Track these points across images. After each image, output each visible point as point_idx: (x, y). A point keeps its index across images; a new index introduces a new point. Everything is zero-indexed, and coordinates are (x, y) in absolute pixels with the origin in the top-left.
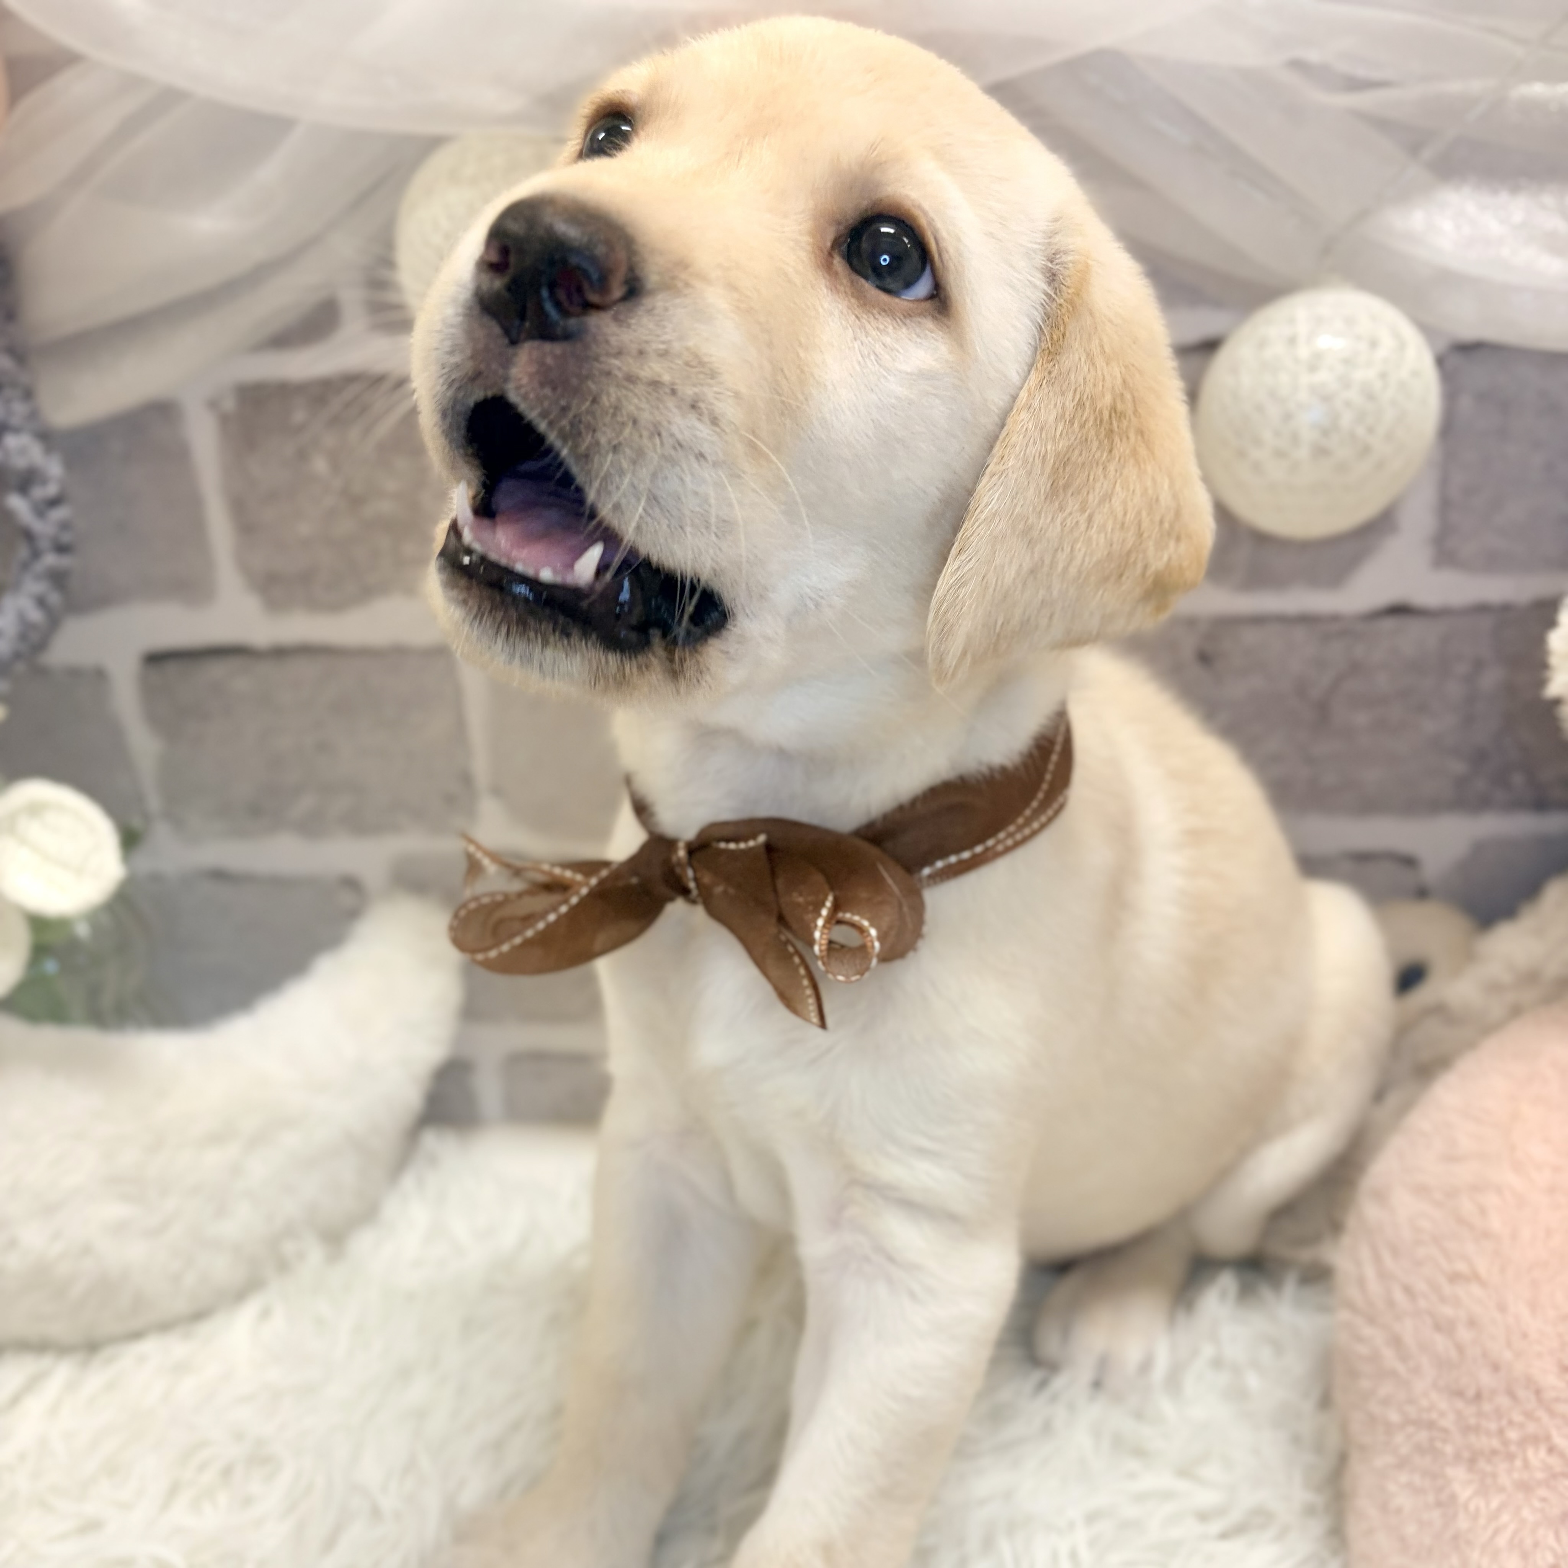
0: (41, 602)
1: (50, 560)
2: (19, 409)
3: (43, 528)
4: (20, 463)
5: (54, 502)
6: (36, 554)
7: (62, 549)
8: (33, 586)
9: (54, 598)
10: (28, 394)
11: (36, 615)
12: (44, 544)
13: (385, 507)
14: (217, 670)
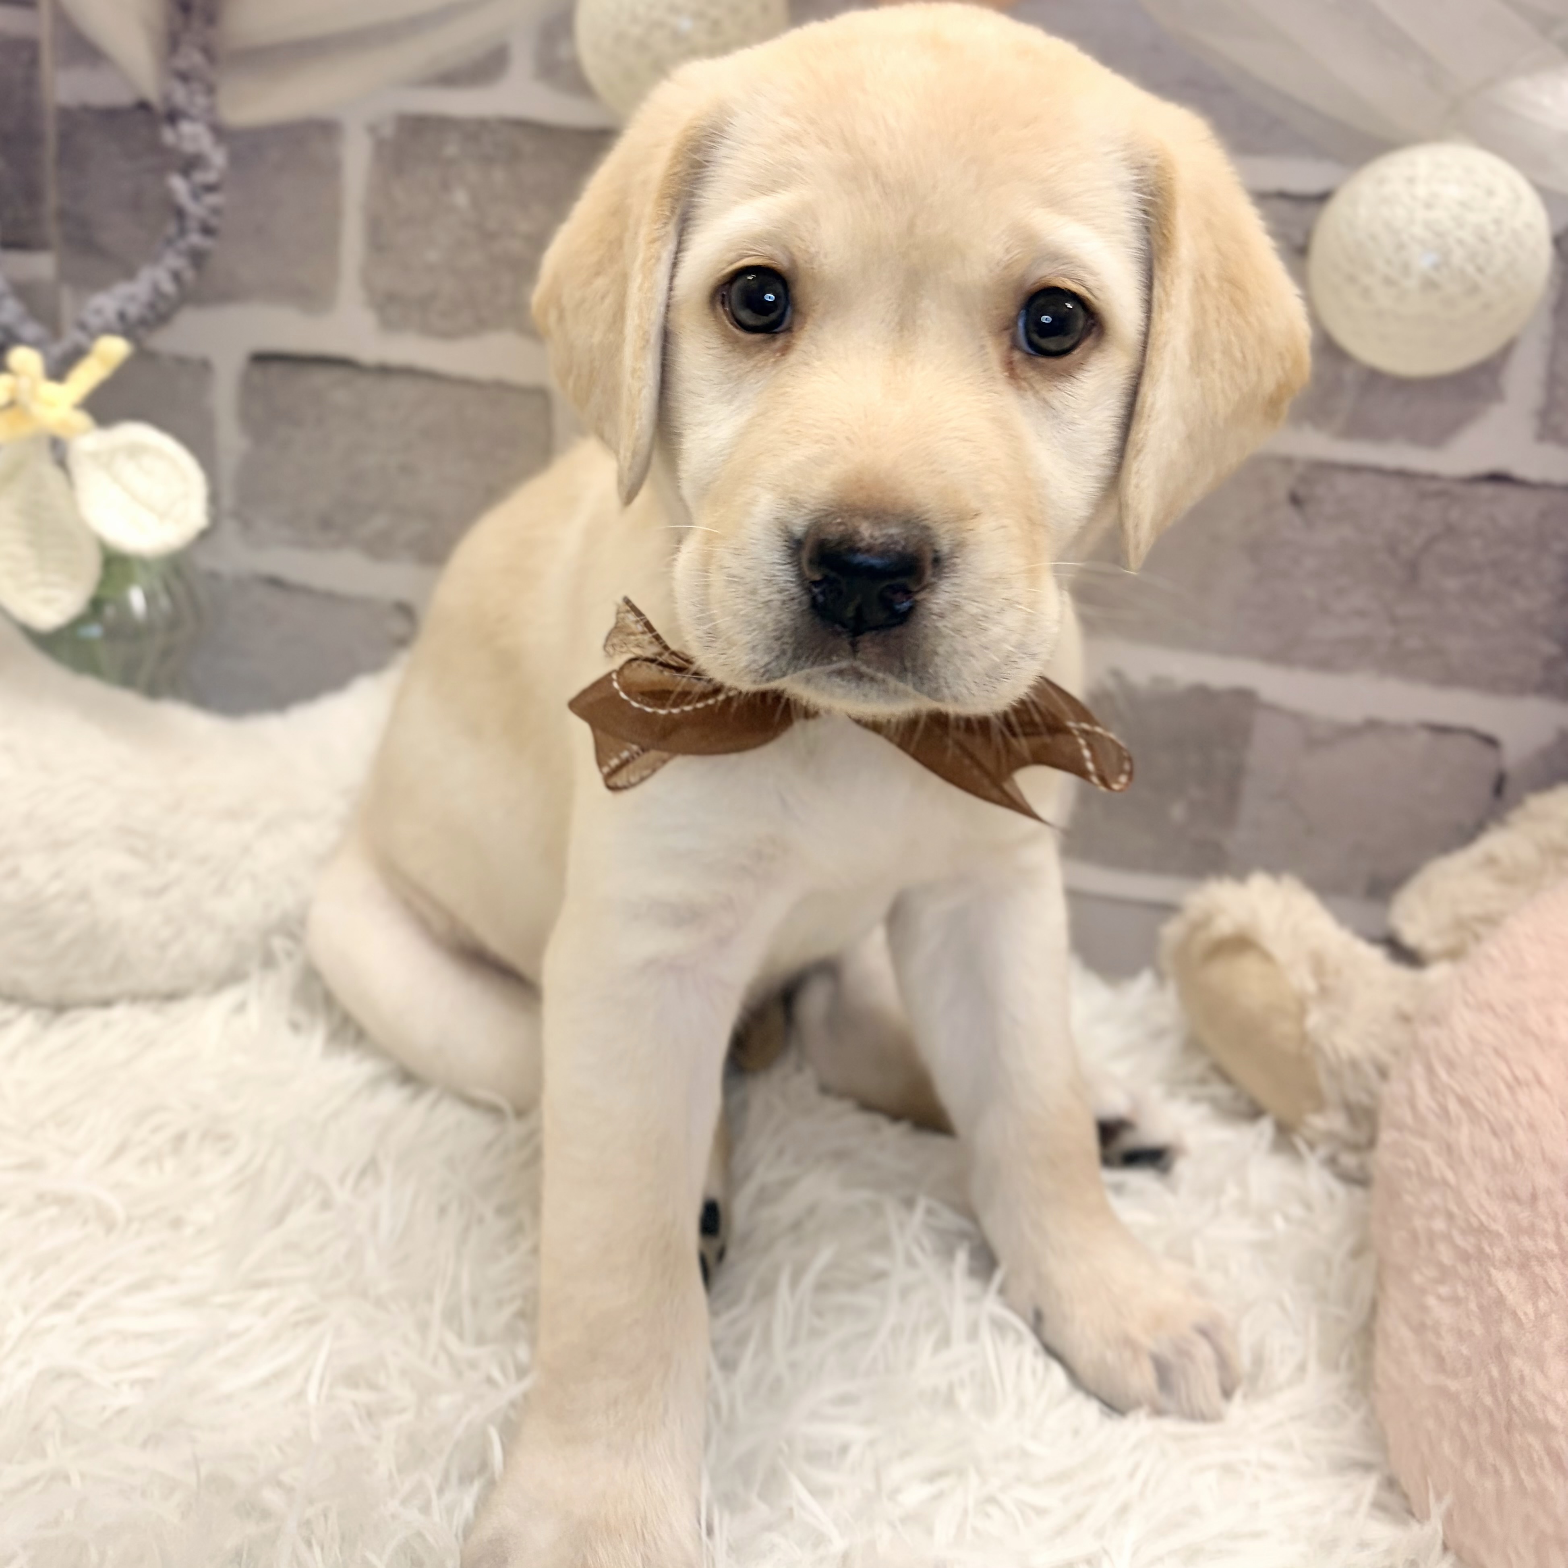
0: (176, 277)
1: (195, 239)
2: (201, 101)
3: (195, 209)
4: (189, 147)
5: (210, 188)
6: (183, 232)
7: (207, 230)
8: (174, 261)
9: (189, 275)
10: (211, 90)
11: (168, 287)
12: (192, 224)
14: (320, 378)
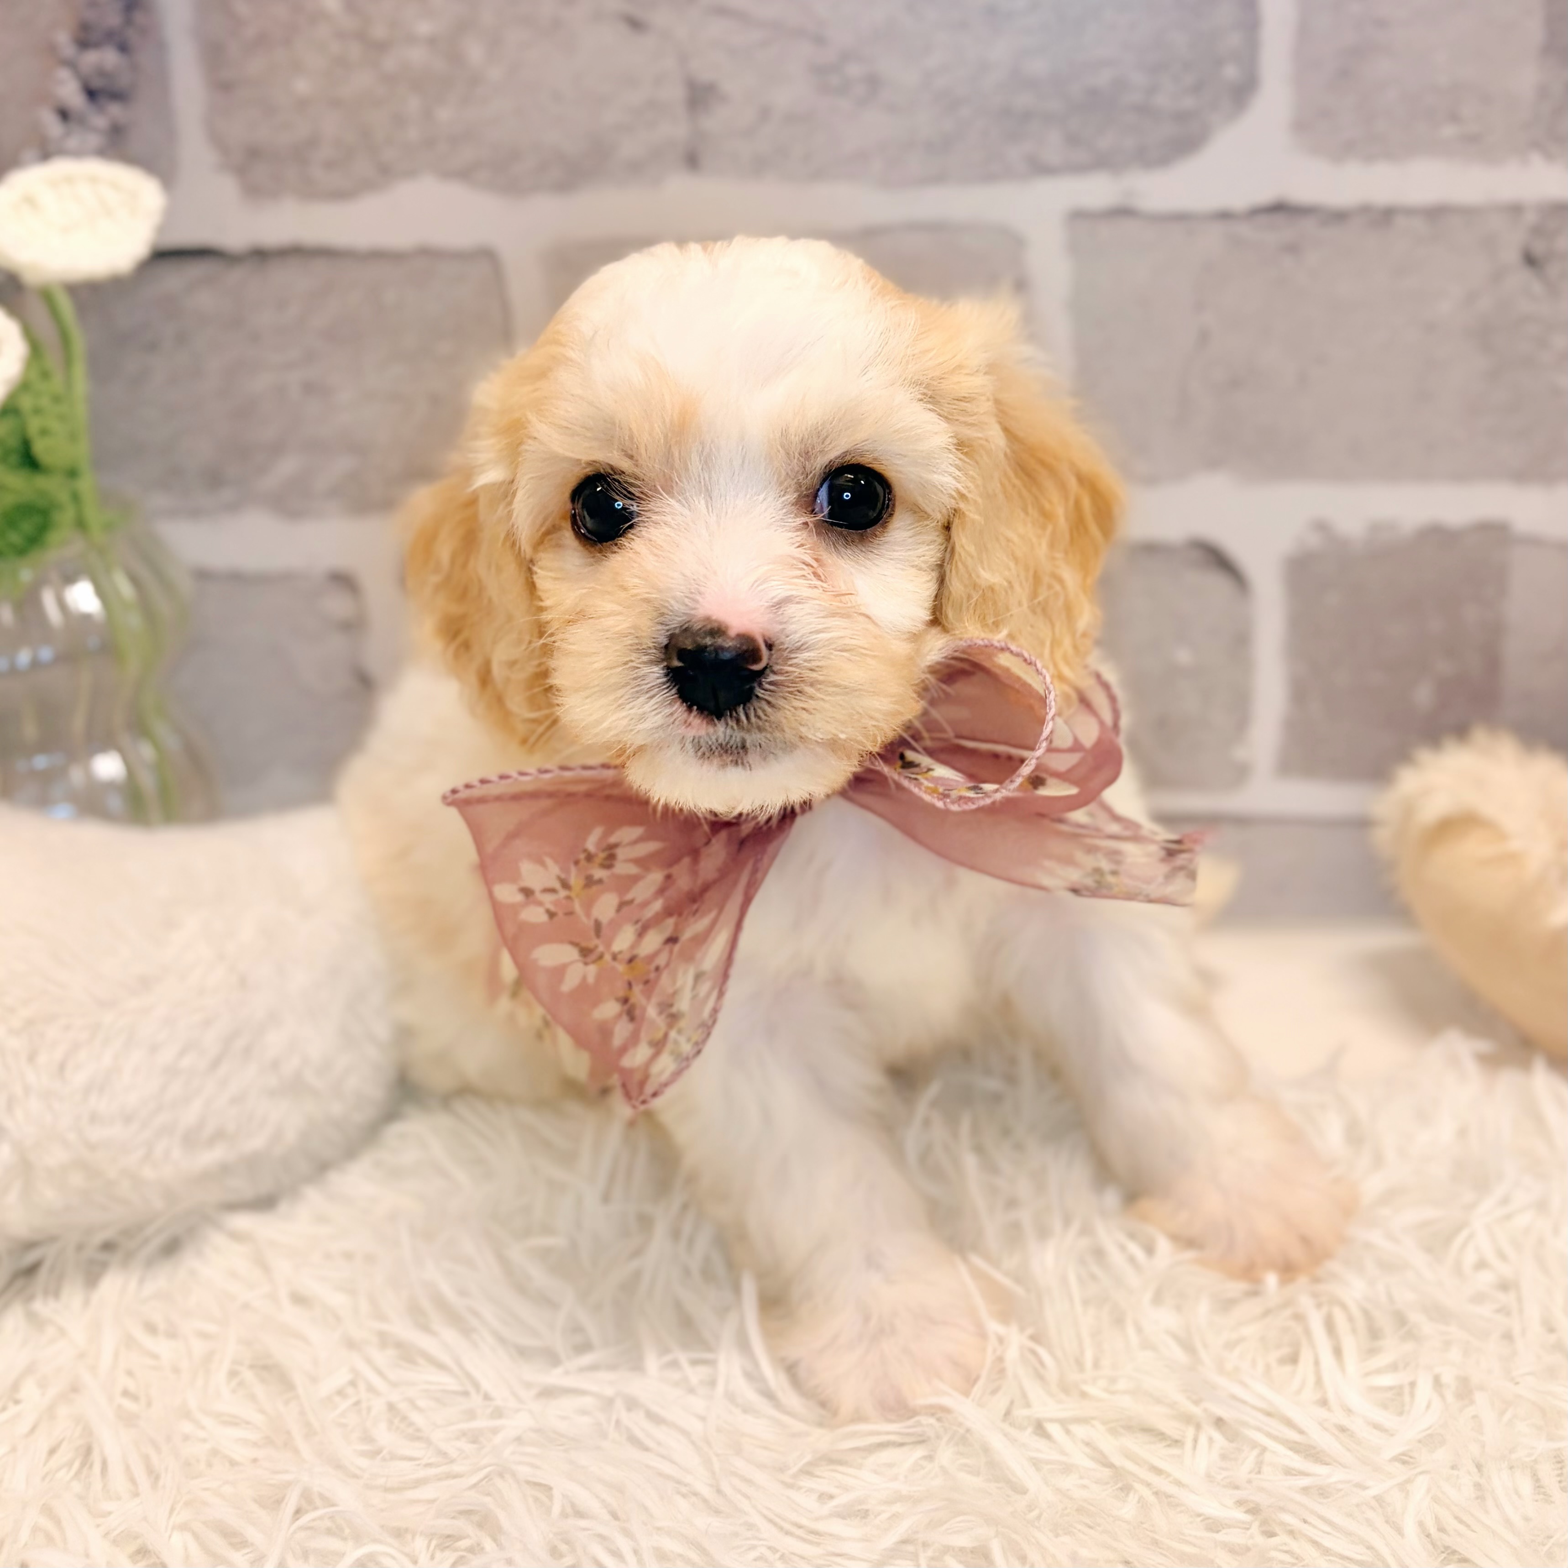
13: (417, 55)
